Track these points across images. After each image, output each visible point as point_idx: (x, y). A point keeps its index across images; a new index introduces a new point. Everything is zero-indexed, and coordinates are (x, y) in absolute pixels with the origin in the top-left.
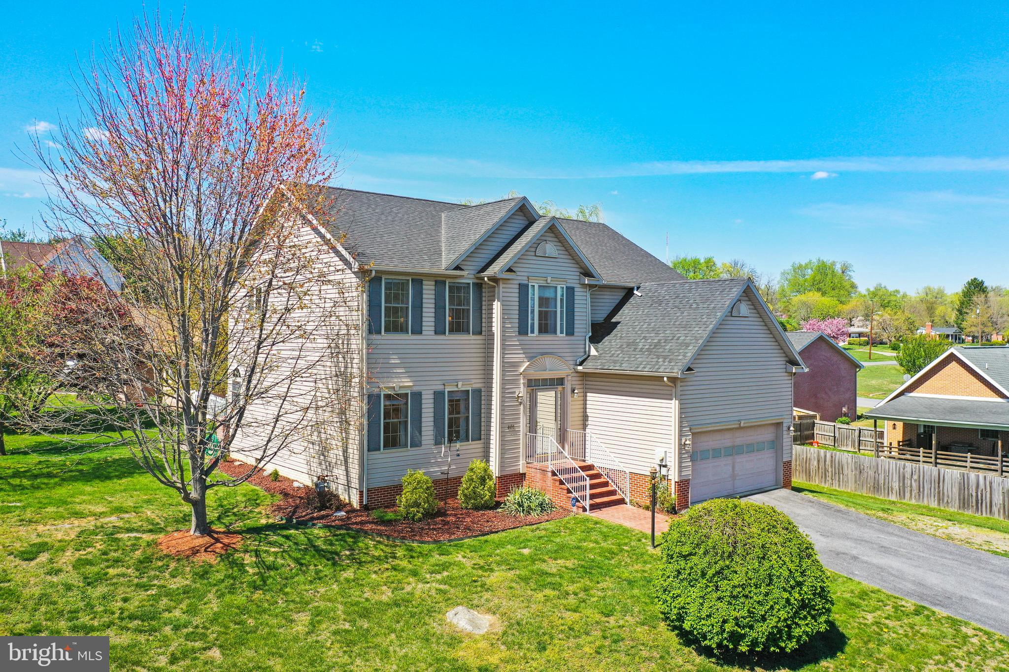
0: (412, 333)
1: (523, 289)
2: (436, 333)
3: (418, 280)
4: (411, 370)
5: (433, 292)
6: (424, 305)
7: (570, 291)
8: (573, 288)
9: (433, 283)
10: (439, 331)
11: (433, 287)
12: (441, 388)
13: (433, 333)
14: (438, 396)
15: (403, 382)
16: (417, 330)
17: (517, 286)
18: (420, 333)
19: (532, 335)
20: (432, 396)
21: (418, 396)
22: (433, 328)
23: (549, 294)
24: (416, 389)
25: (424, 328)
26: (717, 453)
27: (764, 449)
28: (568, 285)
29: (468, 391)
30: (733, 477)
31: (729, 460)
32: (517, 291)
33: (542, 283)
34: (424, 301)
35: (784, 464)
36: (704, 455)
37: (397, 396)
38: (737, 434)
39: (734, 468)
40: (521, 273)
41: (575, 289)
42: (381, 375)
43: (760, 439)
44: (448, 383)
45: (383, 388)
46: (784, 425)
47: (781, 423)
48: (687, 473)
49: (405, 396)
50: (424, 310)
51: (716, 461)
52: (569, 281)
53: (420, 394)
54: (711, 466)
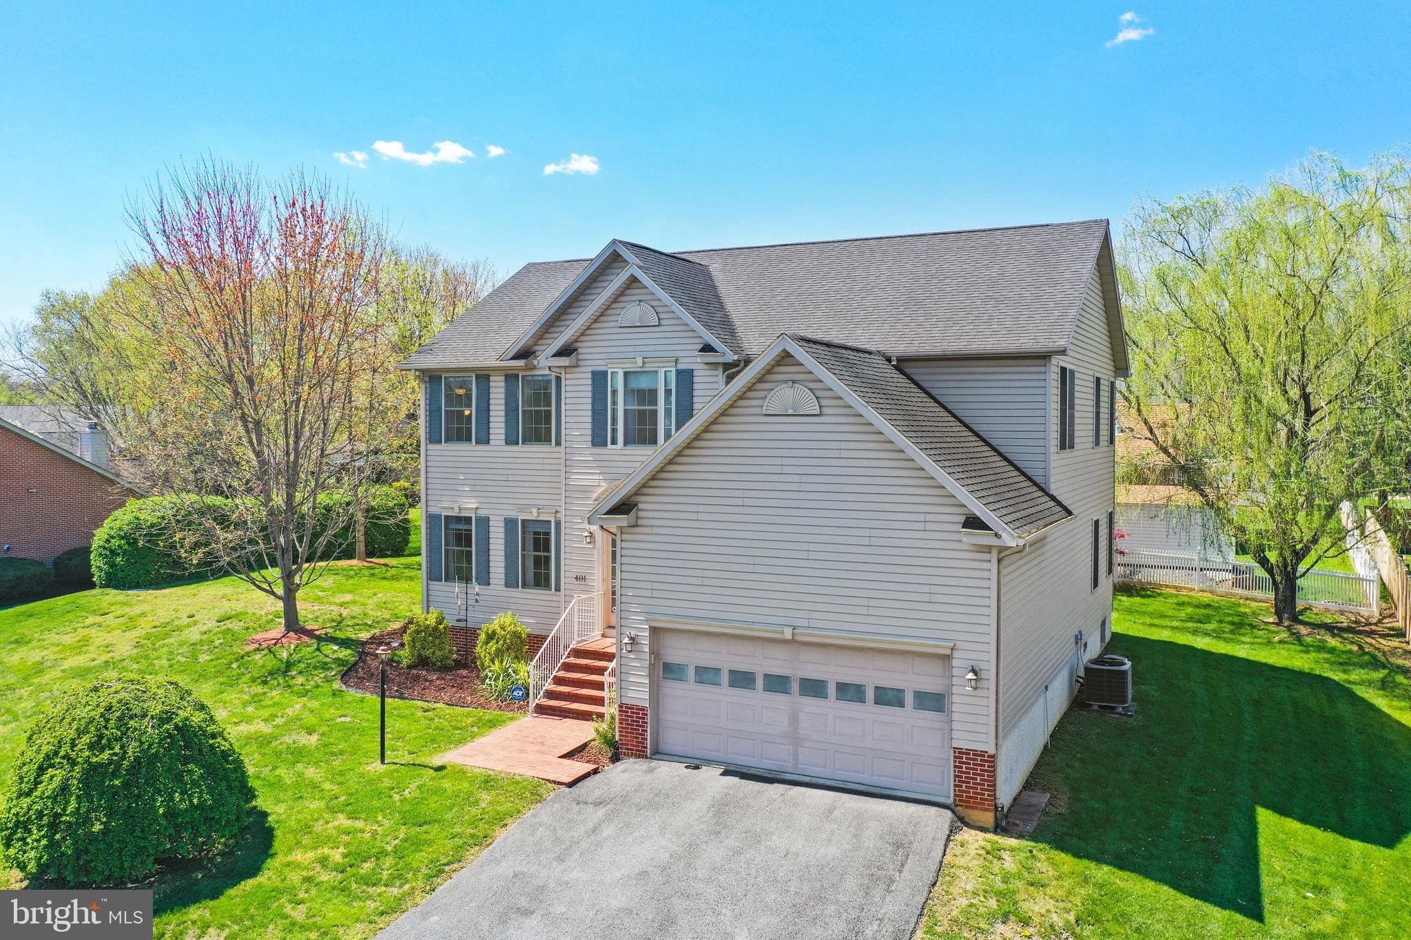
0: (477, 443)
1: (599, 379)
2: (506, 443)
3: (483, 377)
5: (503, 390)
6: (492, 408)
7: (686, 378)
8: (690, 373)
9: (503, 378)
10: (511, 440)
11: (503, 384)
12: (512, 514)
13: (503, 443)
14: (510, 524)
15: (468, 505)
16: (484, 439)
17: (590, 375)
18: (488, 442)
19: (614, 447)
20: (502, 524)
21: (484, 522)
22: (504, 438)
23: (643, 383)
24: (481, 513)
25: (492, 437)
26: (742, 679)
27: (901, 704)
28: (680, 367)
29: (550, 521)
30: (795, 738)
31: (779, 699)
32: (590, 382)
33: (630, 367)
34: (492, 402)
35: (959, 753)
36: (706, 675)
37: (458, 519)
38: (807, 655)
39: (794, 720)
40: (594, 355)
41: (695, 373)
42: (443, 492)
43: (890, 680)
44: (522, 508)
45: (442, 508)
46: (955, 663)
47: (947, 658)
48: (639, 695)
49: (469, 520)
50: (492, 413)
51: (740, 694)
52: (682, 360)
53: (487, 520)
54: (726, 696)
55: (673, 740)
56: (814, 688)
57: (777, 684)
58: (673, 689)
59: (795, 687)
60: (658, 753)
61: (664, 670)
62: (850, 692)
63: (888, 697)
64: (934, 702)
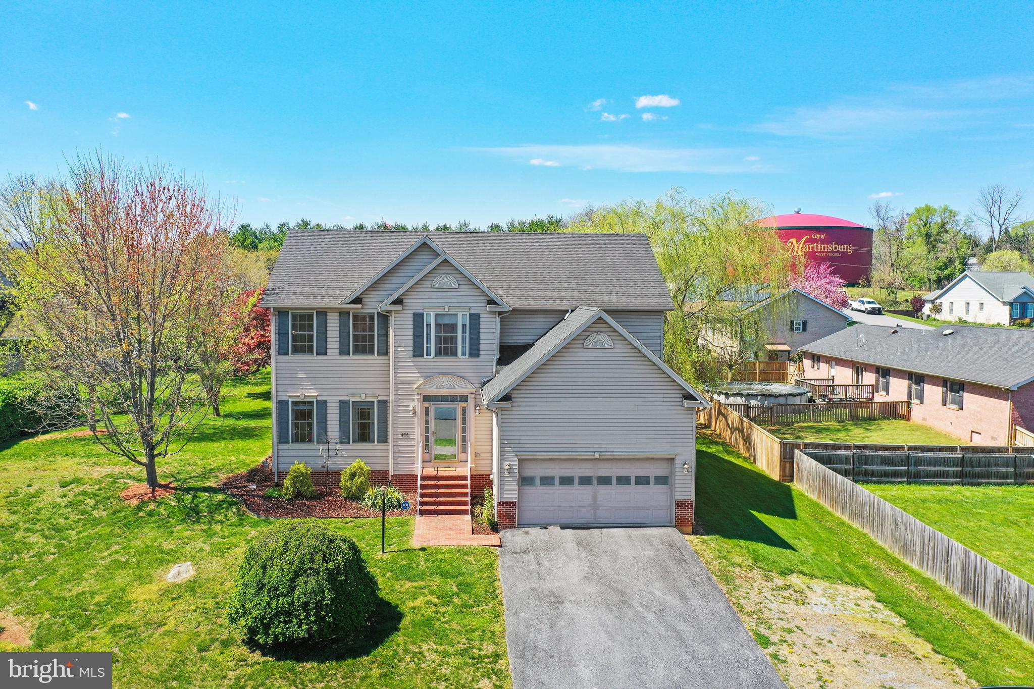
0: (317, 354)
1: (418, 318)
2: (340, 354)
3: (323, 314)
4: (317, 383)
5: (338, 321)
6: (328, 332)
7: (475, 319)
8: (478, 315)
9: (338, 314)
10: (344, 352)
11: (338, 318)
12: (345, 398)
13: (338, 354)
14: (343, 405)
15: (310, 393)
16: (323, 351)
17: (412, 315)
18: (325, 354)
19: (428, 357)
20: (337, 405)
21: (323, 405)
22: (338, 350)
23: (447, 321)
24: (321, 398)
25: (328, 350)
26: (566, 481)
27: (648, 483)
28: (472, 312)
29: (373, 402)
30: (595, 506)
31: (588, 489)
32: (412, 319)
33: (440, 311)
34: (328, 329)
35: (678, 502)
36: (547, 481)
37: (303, 403)
38: (601, 465)
39: (595, 498)
40: (414, 304)
41: (481, 316)
42: (289, 386)
43: (642, 473)
44: (352, 394)
45: (289, 396)
46: (677, 461)
47: (673, 459)
48: (512, 494)
49: (311, 403)
50: (328, 336)
51: (566, 489)
52: (473, 308)
53: (325, 402)
54: (557, 492)
55: (528, 516)
56: (605, 481)
57: (586, 481)
58: (529, 490)
59: (595, 481)
60: (521, 525)
61: (525, 481)
62: (623, 481)
63: (642, 481)
64: (662, 480)
